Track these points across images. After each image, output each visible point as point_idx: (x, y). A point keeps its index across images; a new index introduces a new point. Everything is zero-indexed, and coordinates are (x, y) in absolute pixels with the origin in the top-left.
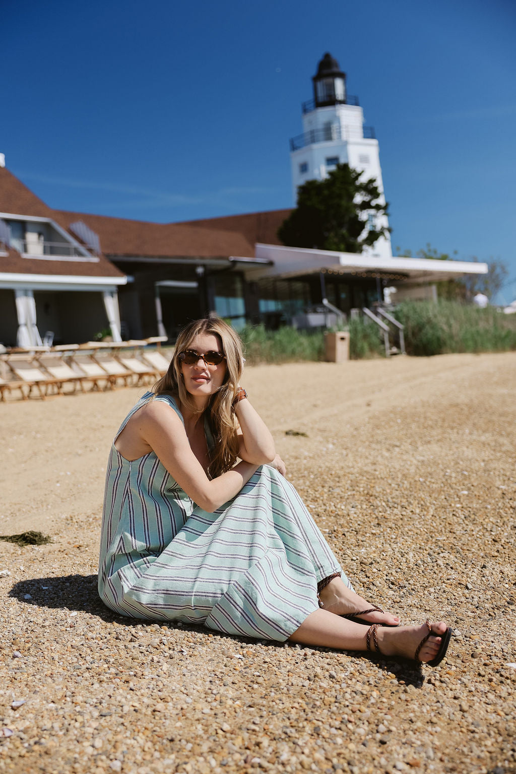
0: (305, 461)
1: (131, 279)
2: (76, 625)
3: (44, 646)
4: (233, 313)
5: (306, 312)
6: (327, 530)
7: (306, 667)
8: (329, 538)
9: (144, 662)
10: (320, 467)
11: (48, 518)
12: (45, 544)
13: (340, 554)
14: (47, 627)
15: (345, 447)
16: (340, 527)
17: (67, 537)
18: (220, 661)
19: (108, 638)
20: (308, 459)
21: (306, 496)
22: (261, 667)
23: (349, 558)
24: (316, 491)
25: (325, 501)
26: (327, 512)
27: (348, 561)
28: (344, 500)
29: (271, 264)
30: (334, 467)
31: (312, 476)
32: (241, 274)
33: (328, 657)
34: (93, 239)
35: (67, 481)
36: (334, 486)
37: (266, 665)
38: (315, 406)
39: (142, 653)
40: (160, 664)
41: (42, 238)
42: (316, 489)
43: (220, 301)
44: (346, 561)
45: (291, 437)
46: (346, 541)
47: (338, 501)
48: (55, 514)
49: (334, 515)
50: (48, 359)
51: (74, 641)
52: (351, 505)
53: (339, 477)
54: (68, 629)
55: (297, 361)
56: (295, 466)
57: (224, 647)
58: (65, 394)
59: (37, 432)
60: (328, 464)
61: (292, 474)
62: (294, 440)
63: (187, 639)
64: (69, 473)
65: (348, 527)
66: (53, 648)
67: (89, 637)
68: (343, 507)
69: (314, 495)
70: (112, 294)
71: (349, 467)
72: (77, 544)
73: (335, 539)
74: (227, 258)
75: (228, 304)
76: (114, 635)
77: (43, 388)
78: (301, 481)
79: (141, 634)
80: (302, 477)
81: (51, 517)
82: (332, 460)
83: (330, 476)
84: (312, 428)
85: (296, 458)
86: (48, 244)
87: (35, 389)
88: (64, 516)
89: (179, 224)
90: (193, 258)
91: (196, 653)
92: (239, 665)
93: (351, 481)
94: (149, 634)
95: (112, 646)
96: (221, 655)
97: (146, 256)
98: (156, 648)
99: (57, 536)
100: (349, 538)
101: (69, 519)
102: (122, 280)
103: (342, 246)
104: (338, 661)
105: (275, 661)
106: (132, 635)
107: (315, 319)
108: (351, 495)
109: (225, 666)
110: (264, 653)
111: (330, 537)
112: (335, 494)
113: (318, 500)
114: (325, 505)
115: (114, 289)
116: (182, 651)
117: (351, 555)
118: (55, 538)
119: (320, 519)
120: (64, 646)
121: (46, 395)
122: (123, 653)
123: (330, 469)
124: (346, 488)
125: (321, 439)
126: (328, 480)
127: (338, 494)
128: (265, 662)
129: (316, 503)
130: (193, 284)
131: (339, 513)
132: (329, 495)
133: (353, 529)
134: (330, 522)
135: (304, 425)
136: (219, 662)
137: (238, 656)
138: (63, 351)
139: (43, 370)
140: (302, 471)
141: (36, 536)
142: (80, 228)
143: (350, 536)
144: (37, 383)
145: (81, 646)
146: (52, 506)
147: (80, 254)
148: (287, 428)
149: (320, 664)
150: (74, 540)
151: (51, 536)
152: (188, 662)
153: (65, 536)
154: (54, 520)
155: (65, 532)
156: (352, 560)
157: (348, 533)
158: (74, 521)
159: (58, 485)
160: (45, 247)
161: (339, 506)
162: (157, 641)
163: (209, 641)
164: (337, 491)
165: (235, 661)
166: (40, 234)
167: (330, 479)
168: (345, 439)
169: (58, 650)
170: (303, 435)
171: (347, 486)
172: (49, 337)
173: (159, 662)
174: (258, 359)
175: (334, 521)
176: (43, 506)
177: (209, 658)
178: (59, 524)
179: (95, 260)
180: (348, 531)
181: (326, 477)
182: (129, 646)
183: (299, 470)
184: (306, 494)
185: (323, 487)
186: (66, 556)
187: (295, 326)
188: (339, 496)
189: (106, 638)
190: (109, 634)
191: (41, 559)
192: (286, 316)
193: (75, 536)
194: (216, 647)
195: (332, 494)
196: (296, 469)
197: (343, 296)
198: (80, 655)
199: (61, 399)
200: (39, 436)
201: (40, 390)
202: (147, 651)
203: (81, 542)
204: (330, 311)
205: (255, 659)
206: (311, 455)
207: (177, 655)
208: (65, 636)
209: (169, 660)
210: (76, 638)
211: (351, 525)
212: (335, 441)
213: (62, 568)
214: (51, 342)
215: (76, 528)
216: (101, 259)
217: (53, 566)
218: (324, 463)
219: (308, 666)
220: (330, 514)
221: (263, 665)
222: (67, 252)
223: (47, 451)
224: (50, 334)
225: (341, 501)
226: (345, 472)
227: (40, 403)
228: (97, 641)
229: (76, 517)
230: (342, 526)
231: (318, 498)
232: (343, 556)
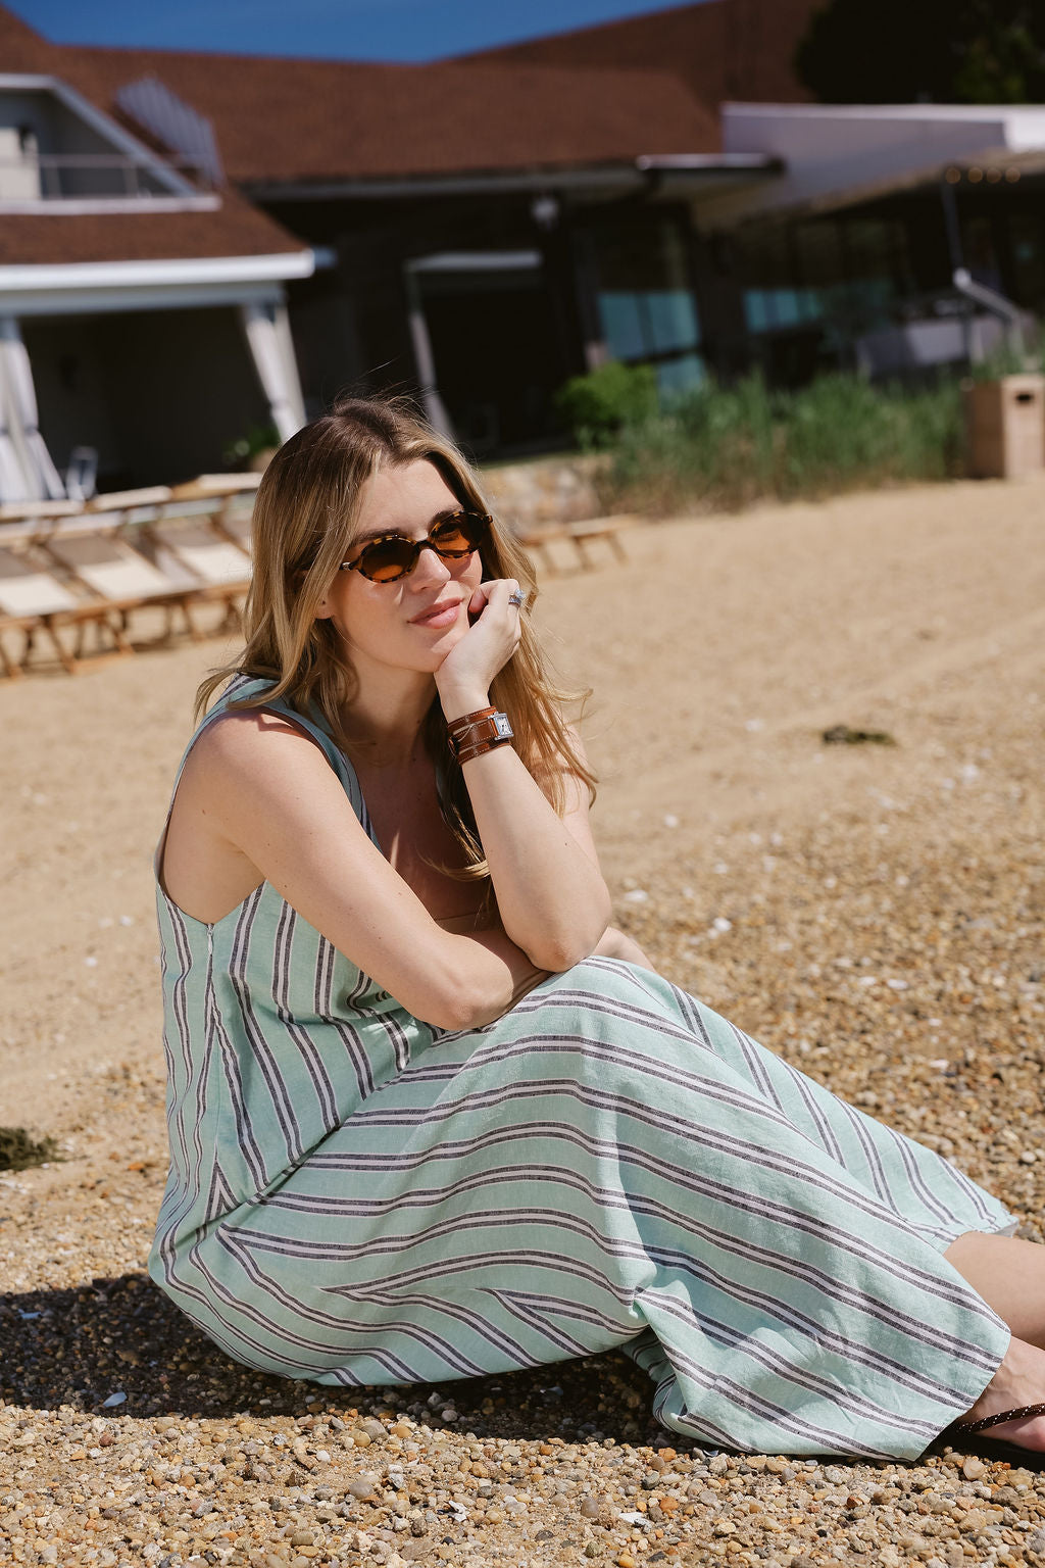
0: (882, 830)
1: (327, 257)
2: (119, 1438)
3: (14, 1517)
4: (662, 343)
5: (900, 320)
6: (943, 1064)
7: (852, 1548)
8: (948, 1091)
9: (330, 1552)
10: (931, 846)
11: (52, 1076)
12: (38, 1165)
13: (980, 1145)
14: (30, 1450)
15: (1017, 770)
16: (986, 1050)
17: (109, 1139)
18: (574, 1536)
19: (218, 1477)
20: (893, 820)
21: (881, 950)
22: (706, 1554)
23: (1012, 1158)
24: (912, 930)
25: (941, 964)
26: (944, 1002)
27: (1007, 1168)
28: (1004, 954)
29: (775, 168)
30: (978, 843)
31: (902, 880)
32: (680, 212)
33: (926, 1508)
34: (195, 133)
35: (120, 949)
36: (974, 908)
37: (720, 1547)
38: (925, 636)
39: (323, 1521)
40: (379, 1558)
41: (32, 144)
42: (914, 924)
43: (617, 308)
44: (1002, 1168)
45: (839, 750)
46: (1003, 1099)
47: (983, 960)
48: (74, 1063)
49: (967, 1009)
50: (79, 540)
51: (111, 1494)
52: (1027, 972)
53: (992, 878)
54: (94, 1452)
55: (875, 485)
56: (849, 848)
57: (587, 1487)
58: (140, 648)
59: (38, 787)
60: (956, 835)
61: (837, 873)
62: (850, 761)
63: (468, 1464)
64: (127, 920)
65: (1014, 1048)
66: (42, 1521)
67: (158, 1477)
68: (999, 982)
69: (906, 945)
70: (269, 313)
71: (1025, 840)
72: (138, 1157)
73: (966, 1095)
74: (630, 163)
75: (645, 314)
76: (239, 1464)
77: (68, 637)
78: (866, 899)
79: (323, 1455)
80: (870, 884)
81: (63, 1072)
82: (971, 820)
83: (961, 875)
84: (912, 715)
85: (854, 820)
86: (53, 162)
87: (42, 639)
88: (102, 1068)
89: (470, 61)
90: (520, 171)
91: (494, 1515)
92: (634, 1549)
93: (1032, 887)
94: (351, 1457)
95: (230, 1501)
96: (577, 1516)
97: (368, 178)
98: (371, 1503)
99: (79, 1134)
100: (1014, 1086)
101: (120, 1073)
102: (298, 264)
103: (1015, 84)
104: (957, 1521)
105: (752, 1531)
106: (297, 1462)
107: (932, 341)
108: (1028, 937)
109: (589, 1555)
110: (717, 1504)
111: (952, 1087)
112: (976, 938)
113: (919, 961)
114: (938, 976)
115: (276, 294)
116: (453, 1510)
117: (1018, 1147)
118: (71, 1143)
119: (922, 1025)
120: (79, 1511)
121: (78, 655)
122: (263, 1525)
123: (962, 850)
124: (1014, 914)
125: (941, 751)
126: (956, 889)
127: (987, 936)
128: (718, 1536)
129: (910, 973)
130: (527, 259)
131: (987, 1002)
132: (954, 942)
133: (1031, 1055)
134: (954, 1033)
135: (886, 704)
136: (570, 1542)
137: (632, 1517)
138: (125, 510)
139: (62, 574)
140: (871, 864)
141: (8, 1142)
142: (150, 99)
143: (1018, 1080)
144: (47, 620)
145: (131, 1512)
146: (67, 1034)
147: (159, 189)
148: (825, 719)
149: (897, 1537)
150: (132, 1145)
151: (60, 1137)
152: (468, 1546)
153: (103, 1134)
154: (72, 1083)
155: (103, 1121)
156: (1021, 1162)
157: (1013, 1072)
158: (135, 1079)
159: (91, 961)
160: (44, 176)
161: (985, 979)
162: (373, 1477)
163: (540, 1471)
164: (983, 924)
165: (619, 1537)
166: (24, 132)
167: (960, 885)
168: (1020, 745)
169: (59, 1526)
170: (880, 739)
171: (1017, 907)
172: (83, 467)
173: (374, 1551)
174: (749, 487)
175: (968, 1031)
176: (39, 1036)
177: (539, 1527)
178: (88, 1095)
179: (207, 203)
180: (1012, 1064)
181: (946, 880)
182: (285, 1501)
183: (862, 860)
184: (879, 942)
185: (937, 914)
186: (101, 1202)
187: (865, 368)
188: (988, 944)
189: (211, 1476)
190: (224, 1462)
191: (21, 1219)
192: (835, 339)
193: (135, 1131)
194: (563, 1487)
195: (965, 938)
196: (851, 858)
197: (1025, 252)
198: (128, 1540)
199: (126, 667)
200: (40, 799)
201: (57, 643)
202: (341, 1515)
203: (151, 1152)
204: (981, 310)
205: (687, 1526)
206: (903, 806)
207: (435, 1524)
208: (84, 1478)
209: (410, 1542)
210: (117, 1482)
211: (1022, 1041)
212: (986, 754)
213: (88, 1245)
214: (90, 483)
215: (138, 1105)
216: (226, 200)
217: (61, 1238)
218: (944, 833)
219: (859, 1545)
220: (958, 1006)
221: (712, 1546)
222: (114, 184)
223: (61, 849)
224: (86, 454)
225: (994, 961)
226: (1012, 858)
227: (61, 683)
228: (183, 1489)
229: (142, 1067)
230: (992, 1046)
231: (920, 953)
232: (993, 1150)
